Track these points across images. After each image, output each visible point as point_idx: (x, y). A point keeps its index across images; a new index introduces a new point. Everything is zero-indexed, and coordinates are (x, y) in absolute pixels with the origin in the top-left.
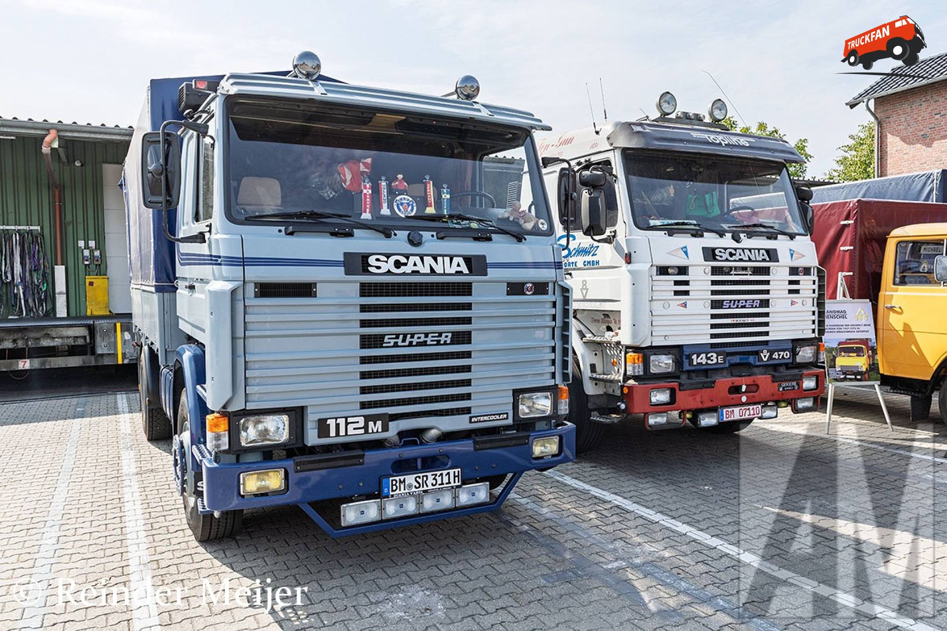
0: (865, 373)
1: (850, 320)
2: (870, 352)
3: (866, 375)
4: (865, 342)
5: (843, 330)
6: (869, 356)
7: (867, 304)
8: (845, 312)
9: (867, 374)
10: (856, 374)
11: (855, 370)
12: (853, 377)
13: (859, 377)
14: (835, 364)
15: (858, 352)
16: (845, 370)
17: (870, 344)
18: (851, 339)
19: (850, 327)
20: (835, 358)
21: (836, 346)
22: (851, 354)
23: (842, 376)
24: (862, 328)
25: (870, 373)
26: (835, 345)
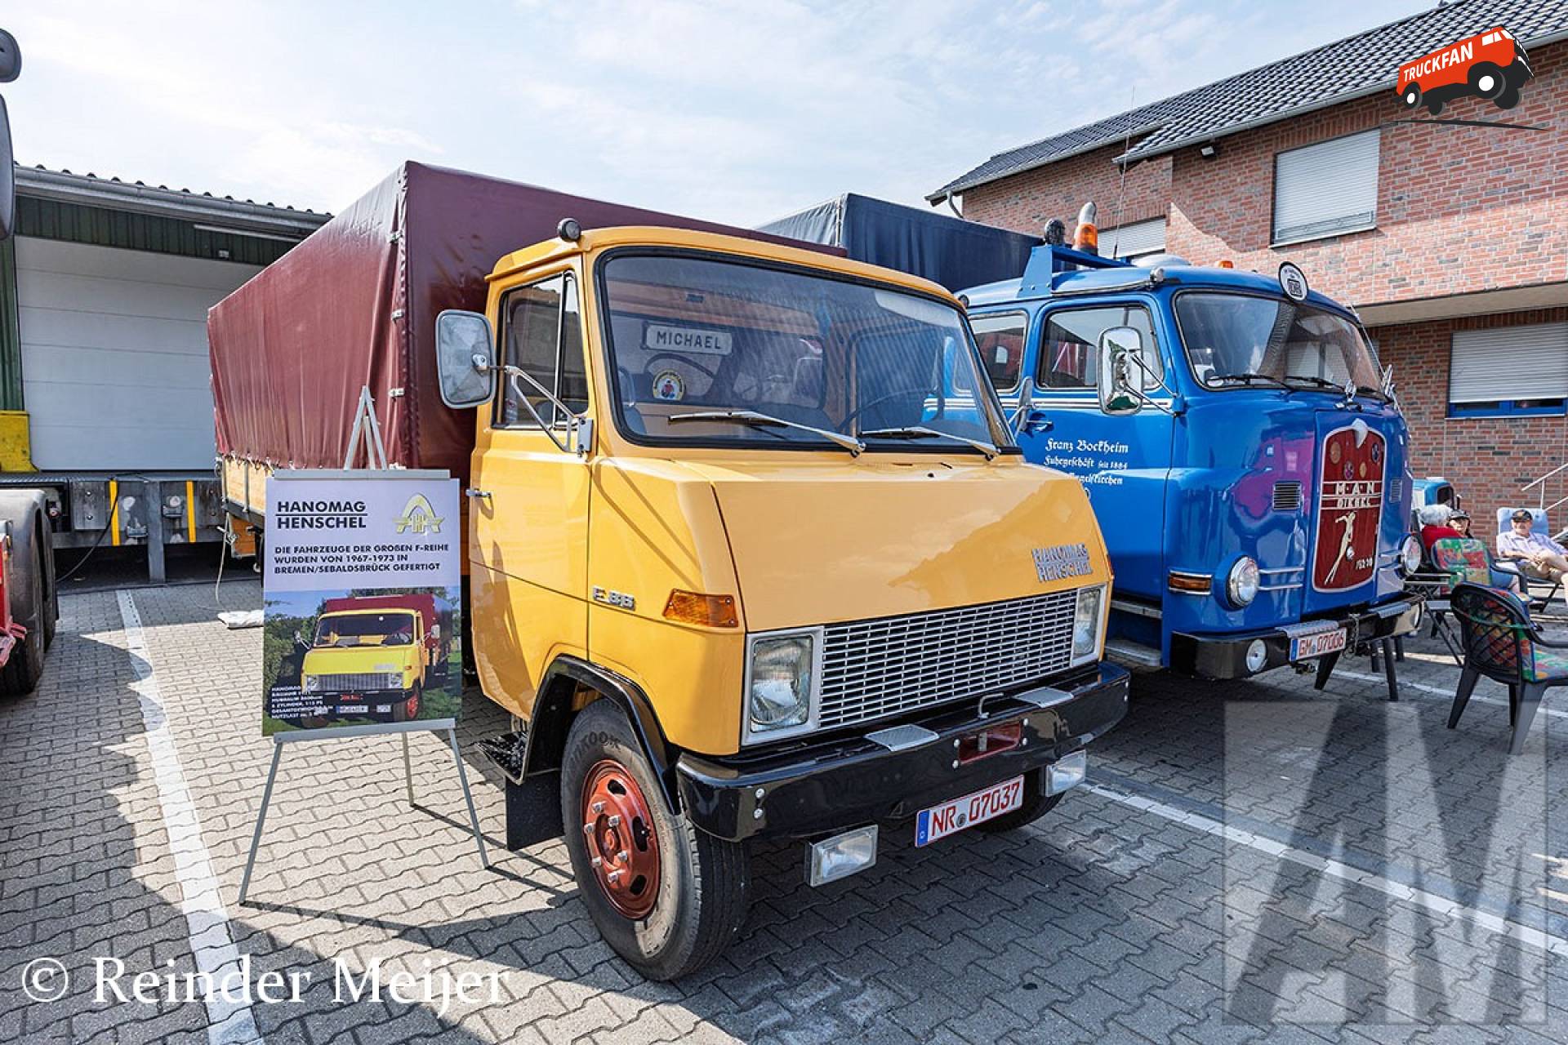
0: (410, 694)
1: (377, 531)
2: (436, 628)
3: (413, 704)
4: (421, 598)
5: (345, 563)
6: (429, 644)
7: (444, 484)
8: (360, 506)
9: (414, 699)
10: (372, 700)
11: (373, 688)
12: (365, 709)
13: (381, 709)
14: (299, 670)
15: (393, 630)
16: (331, 689)
17: (439, 605)
18: (369, 592)
19: (370, 555)
20: (300, 651)
21: (314, 613)
22: (363, 639)
23: (321, 711)
24: (414, 557)
25: (426, 695)
26: (307, 611)
